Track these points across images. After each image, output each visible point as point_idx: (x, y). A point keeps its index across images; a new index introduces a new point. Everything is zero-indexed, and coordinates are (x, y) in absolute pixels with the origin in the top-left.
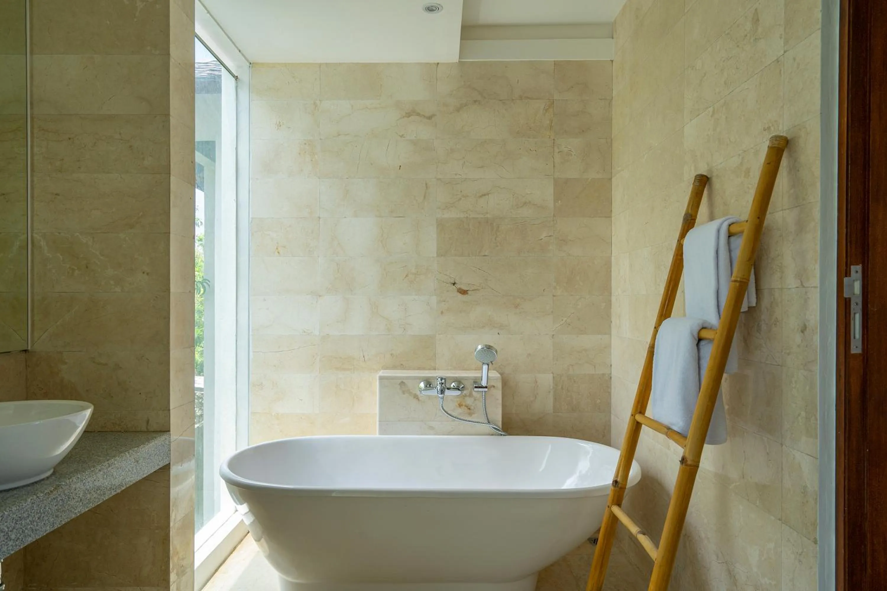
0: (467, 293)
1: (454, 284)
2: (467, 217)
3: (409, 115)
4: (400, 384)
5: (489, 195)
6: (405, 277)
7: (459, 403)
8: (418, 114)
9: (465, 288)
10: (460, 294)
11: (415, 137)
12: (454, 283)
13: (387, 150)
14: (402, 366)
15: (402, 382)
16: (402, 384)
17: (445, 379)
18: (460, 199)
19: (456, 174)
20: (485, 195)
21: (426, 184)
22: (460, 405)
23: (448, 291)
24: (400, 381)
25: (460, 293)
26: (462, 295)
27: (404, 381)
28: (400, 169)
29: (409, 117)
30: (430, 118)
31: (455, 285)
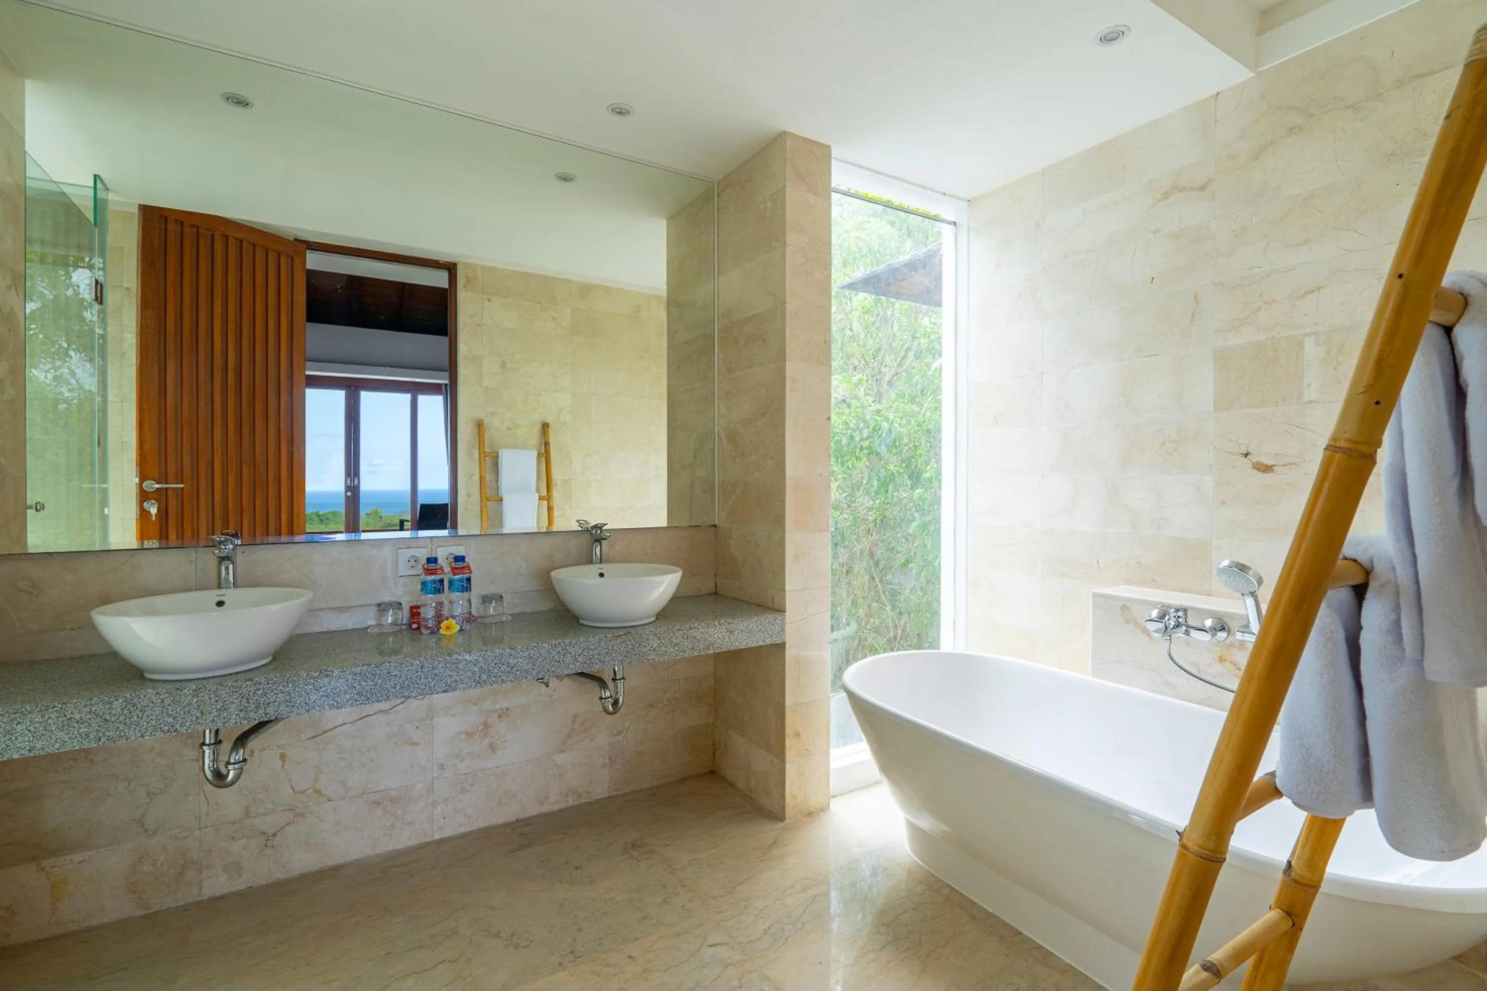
0: (1272, 471)
1: (1246, 455)
2: (1273, 337)
3: (1166, 195)
4: (1121, 608)
5: (1321, 290)
6: (1160, 448)
7: (1219, 654)
8: (1183, 189)
9: (1269, 462)
10: (1259, 473)
11: (1177, 226)
12: (1245, 453)
13: (1132, 260)
14: (1154, 583)
15: (1125, 605)
16: (1124, 608)
17: (1185, 611)
18: (1259, 309)
19: (1251, 269)
20: (1312, 292)
21: (1196, 297)
22: (1221, 660)
23: (1234, 467)
24: (1121, 604)
25: (1258, 470)
26: (1262, 474)
27: (1128, 604)
28: (1152, 282)
29: (1168, 198)
30: (1202, 188)
31: (1248, 457)
